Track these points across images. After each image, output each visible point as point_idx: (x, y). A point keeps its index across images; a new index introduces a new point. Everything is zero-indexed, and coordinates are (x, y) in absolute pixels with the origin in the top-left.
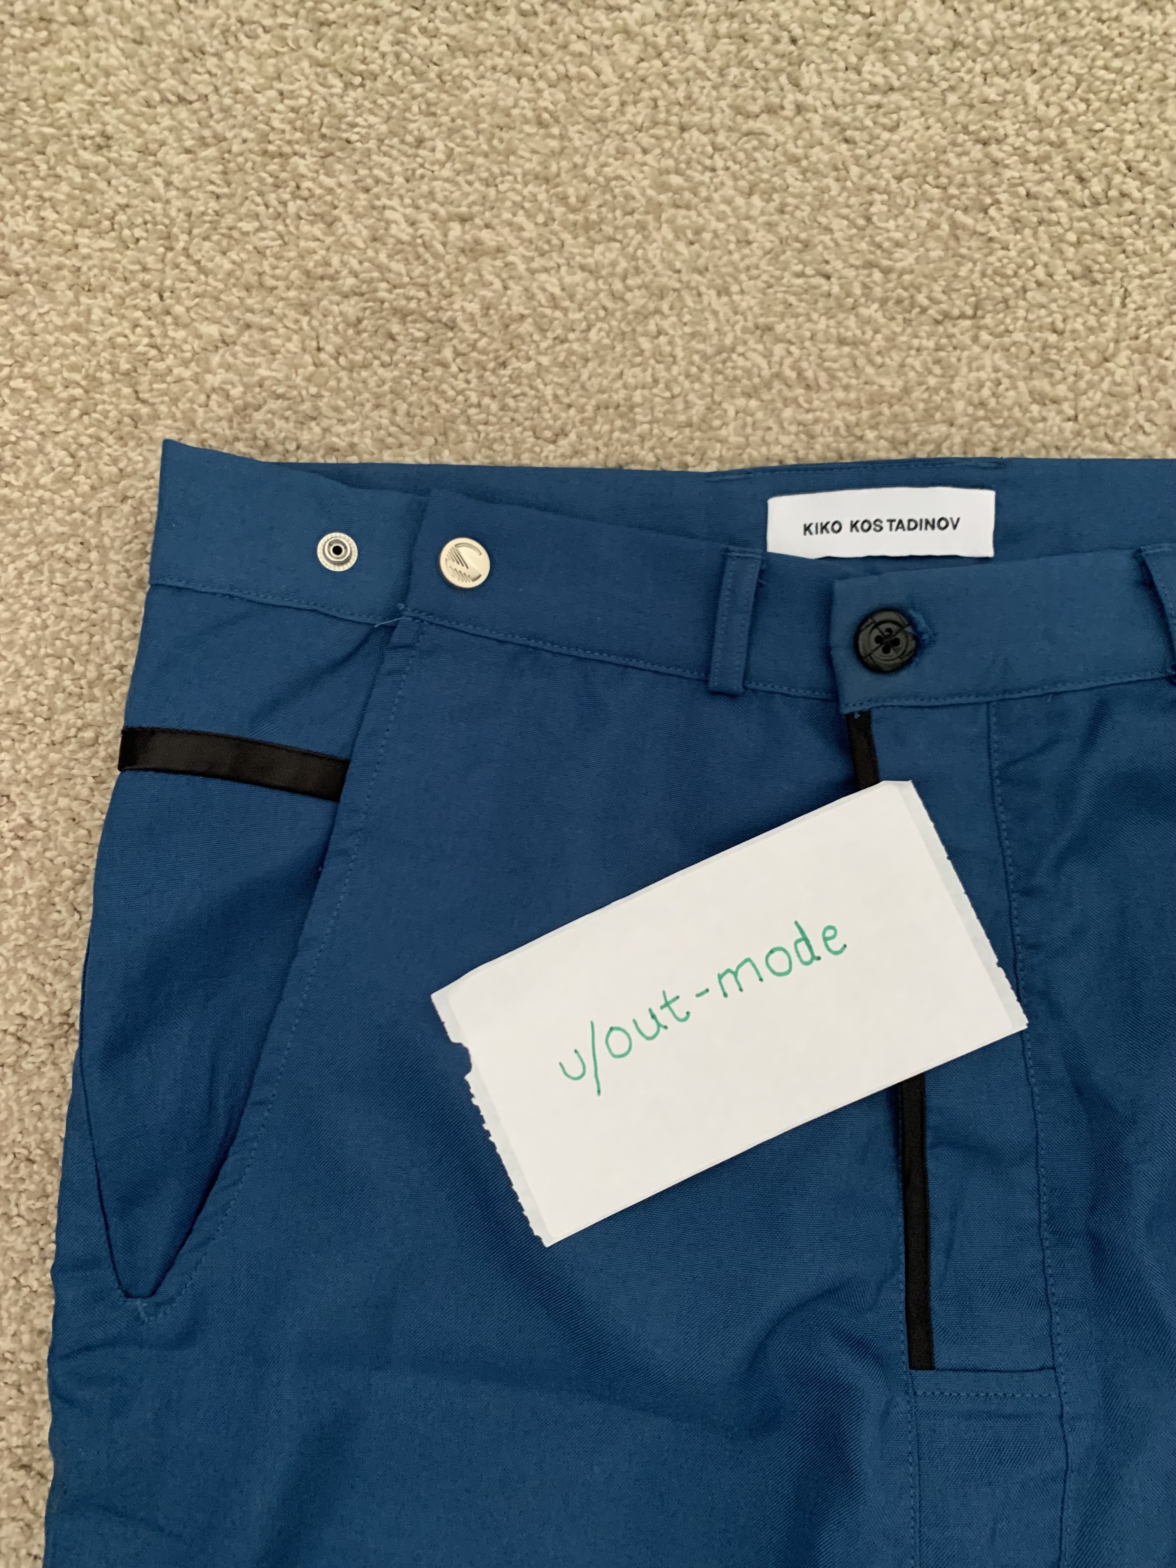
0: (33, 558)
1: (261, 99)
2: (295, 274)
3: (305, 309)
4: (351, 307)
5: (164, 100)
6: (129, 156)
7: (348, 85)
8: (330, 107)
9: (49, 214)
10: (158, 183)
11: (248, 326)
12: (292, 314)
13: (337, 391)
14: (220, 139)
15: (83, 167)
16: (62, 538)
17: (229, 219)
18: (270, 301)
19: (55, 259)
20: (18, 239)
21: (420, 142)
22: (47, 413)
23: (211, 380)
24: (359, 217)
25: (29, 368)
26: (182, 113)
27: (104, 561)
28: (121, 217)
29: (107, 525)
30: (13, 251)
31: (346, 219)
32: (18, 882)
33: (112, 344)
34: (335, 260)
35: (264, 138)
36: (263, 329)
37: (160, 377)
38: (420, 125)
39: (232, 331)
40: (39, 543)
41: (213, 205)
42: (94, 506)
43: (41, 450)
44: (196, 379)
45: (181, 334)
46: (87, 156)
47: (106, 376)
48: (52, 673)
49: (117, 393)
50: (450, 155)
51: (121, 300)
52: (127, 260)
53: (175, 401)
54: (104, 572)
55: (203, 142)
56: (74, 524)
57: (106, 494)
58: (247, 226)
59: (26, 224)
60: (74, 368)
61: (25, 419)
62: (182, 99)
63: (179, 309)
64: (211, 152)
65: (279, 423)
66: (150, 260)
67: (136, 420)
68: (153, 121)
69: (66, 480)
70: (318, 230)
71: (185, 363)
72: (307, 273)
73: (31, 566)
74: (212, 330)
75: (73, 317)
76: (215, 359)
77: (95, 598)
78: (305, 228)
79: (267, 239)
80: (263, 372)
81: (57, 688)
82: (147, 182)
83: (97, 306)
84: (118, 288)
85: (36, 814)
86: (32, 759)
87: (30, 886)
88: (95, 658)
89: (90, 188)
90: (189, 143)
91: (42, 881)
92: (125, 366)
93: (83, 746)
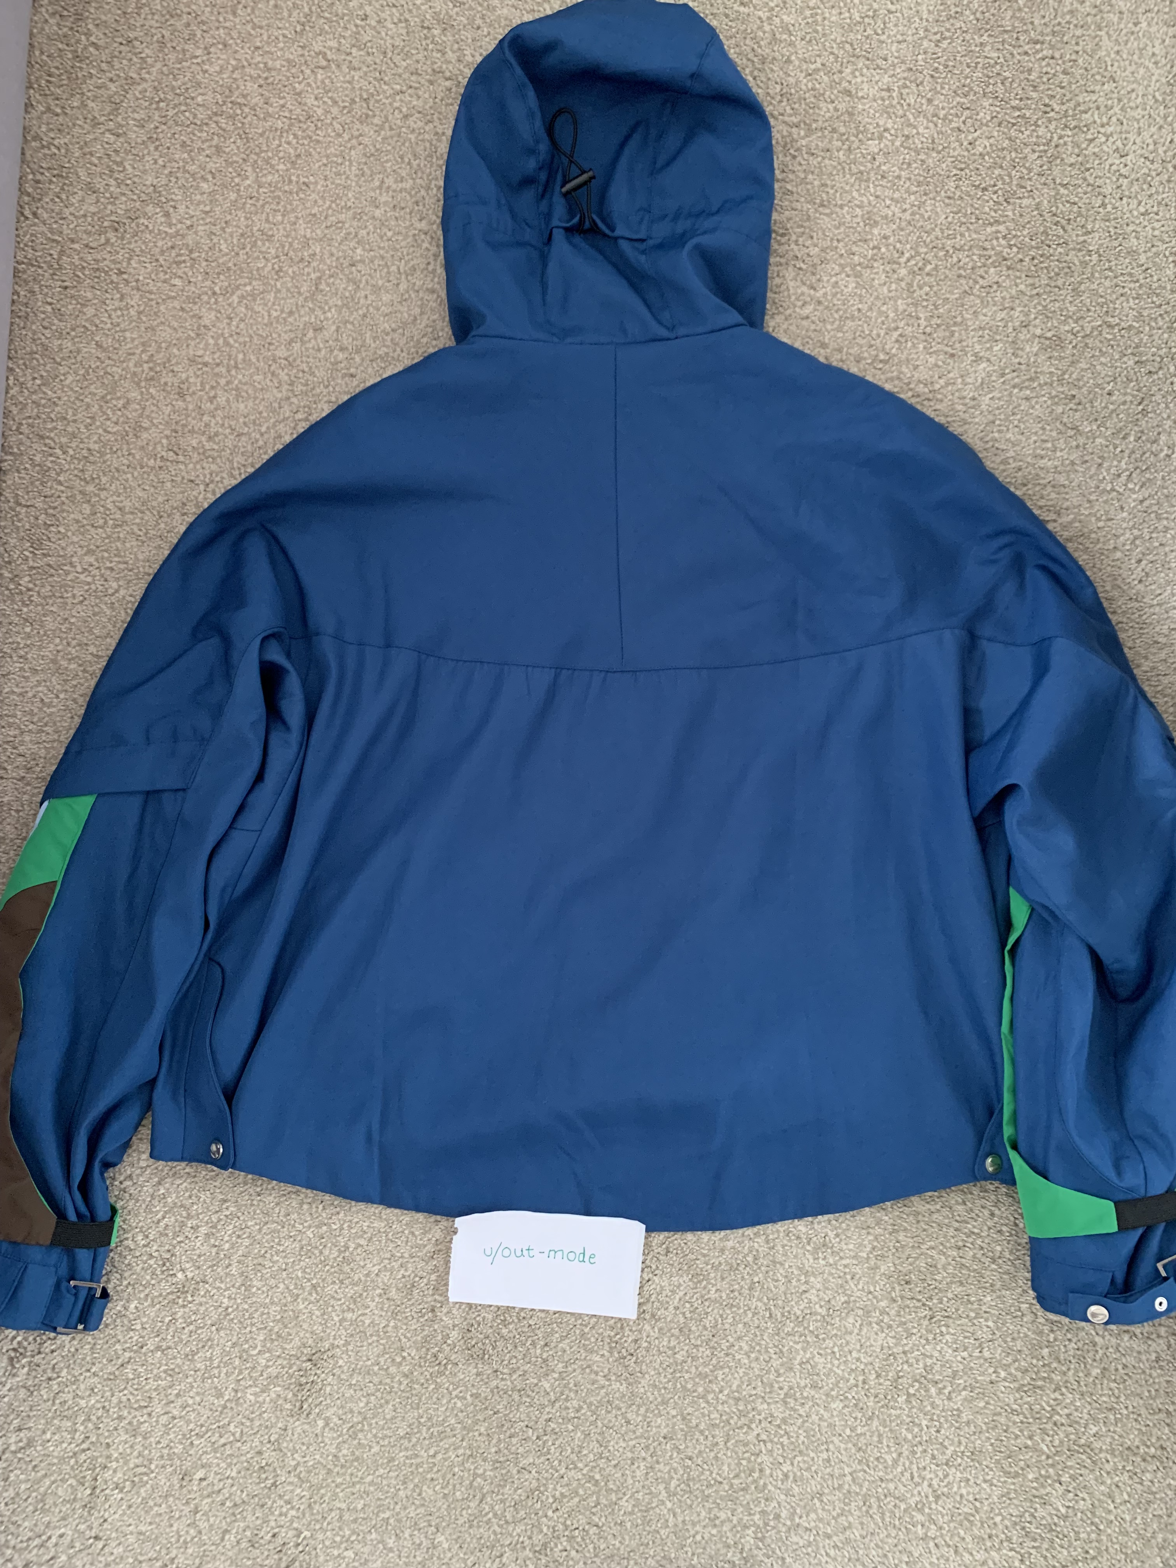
0: (325, 161)
1: (423, 8)
2: (429, 70)
3: (431, 83)
4: (448, 84)
5: (388, 5)
6: (373, 23)
7: (455, 6)
8: (447, 13)
9: (342, 41)
10: (383, 34)
11: (411, 87)
12: (427, 84)
13: (440, 113)
14: (406, 20)
15: (356, 26)
16: (336, 156)
17: (407, 49)
18: (420, 78)
19: (343, 57)
20: (331, 49)
21: (478, 28)
22: (335, 111)
23: (396, 105)
24: (454, 52)
25: (330, 95)
26: (394, 10)
27: (351, 165)
28: (369, 44)
29: (353, 152)
30: (329, 53)
31: (450, 53)
32: (309, 274)
33: (361, 89)
34: (444, 66)
35: (423, 21)
36: (416, 88)
37: (377, 101)
38: (479, 22)
39: (404, 88)
40: (328, 157)
41: (402, 44)
42: (349, 145)
43: (331, 124)
44: (391, 104)
45: (386, 87)
46: (358, 22)
47: (357, 100)
48: (328, 203)
49: (362, 106)
50: (489, 34)
51: (366, 74)
52: (369, 59)
53: (382, 111)
54: (350, 170)
55: (400, 21)
56: (342, 151)
57: (354, 141)
58: (414, 52)
59: (333, 44)
60: (346, 96)
61: (327, 112)
62: (394, 6)
63: (386, 79)
64: (403, 25)
65: (419, 123)
66: (378, 61)
67: (367, 116)
68: (383, 12)
69: (339, 135)
70: (439, 55)
71: (387, 98)
72: (434, 70)
73: (325, 165)
74: (398, 87)
75: (348, 78)
76: (398, 98)
77: (347, 178)
78: (434, 54)
79: (420, 56)
80: (415, 103)
81: (330, 207)
82: (379, 33)
83: (357, 75)
84: (365, 69)
85: (318, 250)
86: (319, 232)
87: (313, 276)
88: (344, 199)
89: (358, 33)
90: (396, 20)
91: (318, 274)
92: (365, 96)
93: (337, 228)
